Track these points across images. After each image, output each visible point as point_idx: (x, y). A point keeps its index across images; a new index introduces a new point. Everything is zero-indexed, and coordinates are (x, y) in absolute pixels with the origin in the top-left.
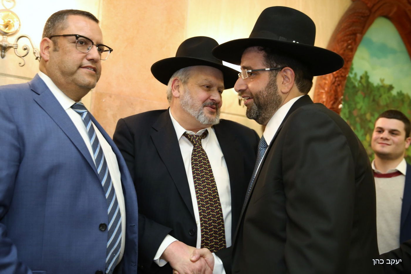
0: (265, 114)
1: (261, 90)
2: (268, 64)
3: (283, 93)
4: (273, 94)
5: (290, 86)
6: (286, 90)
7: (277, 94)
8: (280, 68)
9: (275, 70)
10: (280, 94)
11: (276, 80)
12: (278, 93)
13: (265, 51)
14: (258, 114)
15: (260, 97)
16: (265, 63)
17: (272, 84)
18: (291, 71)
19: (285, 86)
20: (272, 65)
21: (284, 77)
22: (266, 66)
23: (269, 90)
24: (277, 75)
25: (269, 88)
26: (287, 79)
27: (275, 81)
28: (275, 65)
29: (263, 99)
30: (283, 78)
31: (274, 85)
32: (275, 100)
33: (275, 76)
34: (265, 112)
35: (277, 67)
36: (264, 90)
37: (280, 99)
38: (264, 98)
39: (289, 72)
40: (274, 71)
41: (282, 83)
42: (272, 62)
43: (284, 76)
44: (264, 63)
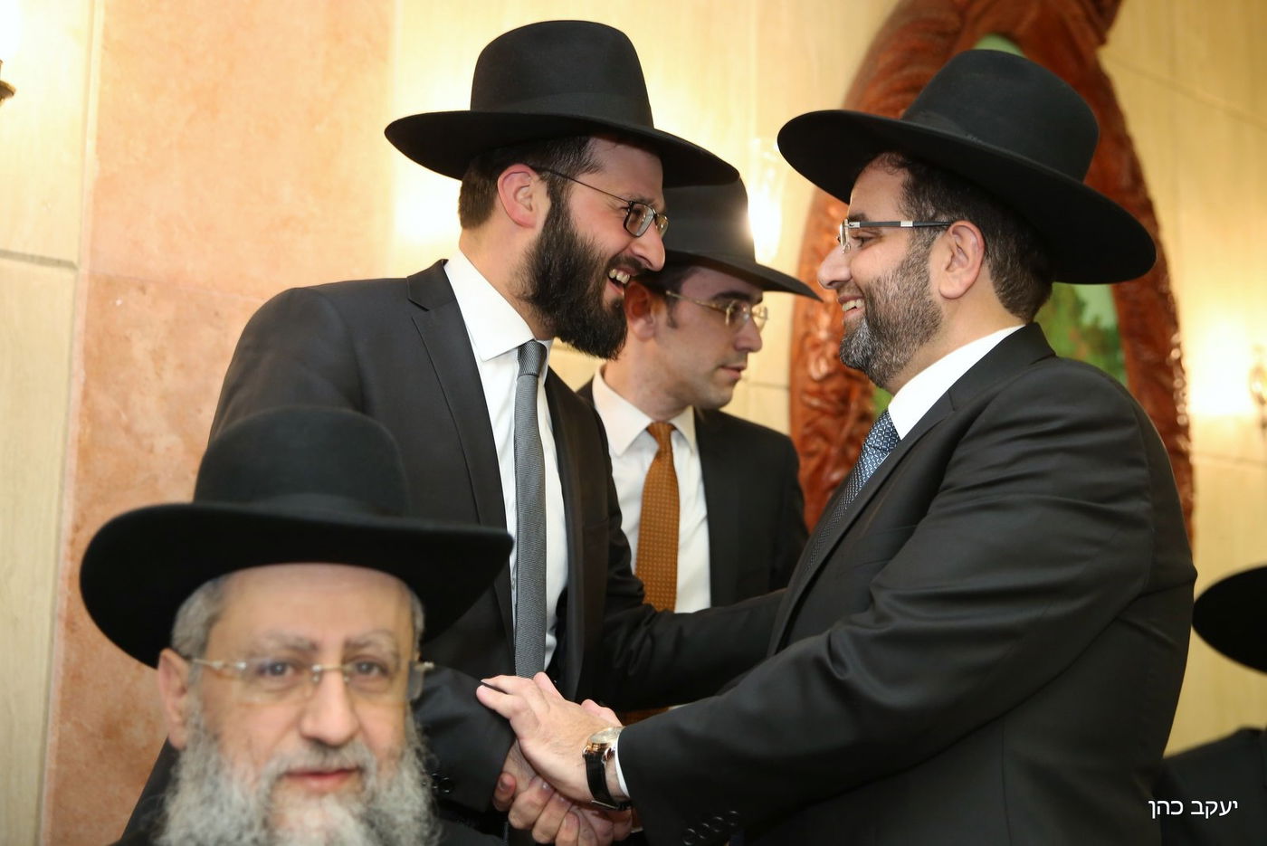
0: (892, 354)
1: (882, 277)
2: (912, 208)
3: (947, 298)
4: (914, 294)
5: (968, 279)
6: (954, 288)
7: (928, 299)
8: (944, 224)
9: (928, 227)
10: (937, 298)
11: (928, 254)
12: (929, 294)
13: (909, 170)
14: (869, 353)
15: (878, 297)
16: (903, 205)
17: (914, 267)
18: (974, 233)
19: (954, 277)
20: (923, 213)
21: (956, 252)
22: (905, 215)
23: (905, 280)
24: (935, 242)
25: (905, 275)
26: (962, 257)
27: (924, 258)
28: (931, 213)
29: (883, 303)
30: (951, 254)
31: (919, 270)
32: (920, 313)
33: (928, 245)
34: (892, 349)
35: (936, 220)
36: (890, 278)
37: (934, 314)
38: (887, 301)
39: (970, 238)
40: (926, 232)
41: (944, 266)
42: (924, 204)
43: (955, 247)
44: (901, 206)
